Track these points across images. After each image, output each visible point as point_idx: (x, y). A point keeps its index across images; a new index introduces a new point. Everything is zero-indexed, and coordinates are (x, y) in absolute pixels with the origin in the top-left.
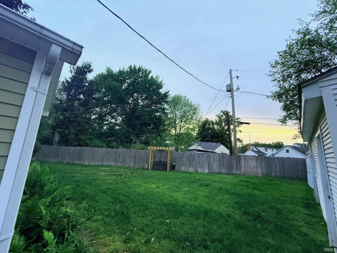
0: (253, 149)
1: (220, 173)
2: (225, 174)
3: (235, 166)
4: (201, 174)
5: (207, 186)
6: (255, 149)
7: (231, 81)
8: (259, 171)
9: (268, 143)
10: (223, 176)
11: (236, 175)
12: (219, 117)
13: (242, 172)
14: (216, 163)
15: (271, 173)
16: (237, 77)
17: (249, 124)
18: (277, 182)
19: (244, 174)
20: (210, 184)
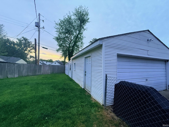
0: (40, 62)
1: (28, 76)
2: (31, 76)
3: (38, 70)
4: (12, 78)
5: (26, 84)
6: (41, 62)
7: (39, 21)
8: (50, 71)
9: (46, 60)
10: (31, 77)
11: (38, 75)
12: (20, 40)
13: (41, 73)
14: (25, 70)
15: (54, 72)
16: (43, 21)
17: (47, 49)
18: (57, 75)
19: (43, 74)
20: (28, 83)
